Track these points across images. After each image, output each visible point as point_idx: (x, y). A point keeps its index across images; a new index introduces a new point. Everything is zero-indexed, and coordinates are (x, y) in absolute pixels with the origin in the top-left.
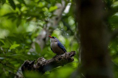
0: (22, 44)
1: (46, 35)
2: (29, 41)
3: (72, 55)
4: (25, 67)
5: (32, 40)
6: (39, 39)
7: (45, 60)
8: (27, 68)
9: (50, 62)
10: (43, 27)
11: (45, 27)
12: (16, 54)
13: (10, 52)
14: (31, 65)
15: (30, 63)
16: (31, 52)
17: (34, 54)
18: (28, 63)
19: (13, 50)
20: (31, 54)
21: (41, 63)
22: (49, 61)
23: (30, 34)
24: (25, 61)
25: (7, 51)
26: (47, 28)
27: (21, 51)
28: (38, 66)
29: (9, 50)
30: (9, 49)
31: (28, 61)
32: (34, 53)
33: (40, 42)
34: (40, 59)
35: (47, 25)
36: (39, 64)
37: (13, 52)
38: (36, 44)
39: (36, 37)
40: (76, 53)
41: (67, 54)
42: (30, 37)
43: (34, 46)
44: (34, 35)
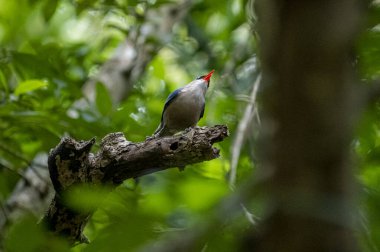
0: (55, 81)
1: (135, 59)
2: (76, 74)
3: (215, 136)
4: (62, 159)
5: (85, 70)
6: (109, 71)
7: (126, 143)
8: (68, 161)
9: (142, 150)
10: (127, 33)
11: (133, 34)
12: (32, 109)
13: (14, 102)
14: (79, 152)
15: (79, 146)
16: (79, 111)
17: (89, 119)
18: (73, 145)
19: (24, 97)
20: (81, 117)
21: (114, 152)
22: (139, 148)
23: (84, 50)
24: (63, 140)
25: (7, 98)
26: (141, 40)
27: (50, 103)
28: (104, 159)
29: (13, 97)
30: (11, 91)
31: (74, 141)
32: (89, 113)
33: (110, 81)
34: (113, 137)
35: (140, 27)
36: (106, 154)
37: (24, 103)
38: (100, 86)
39: (99, 64)
40: (228, 134)
41: (201, 131)
42: (80, 60)
43: (91, 94)
44: (95, 56)
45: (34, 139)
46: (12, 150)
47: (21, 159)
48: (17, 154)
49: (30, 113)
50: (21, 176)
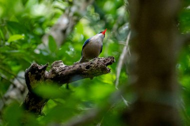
0: (28, 35)
1: (68, 24)
2: (39, 31)
3: (108, 62)
4: (32, 74)
5: (43, 29)
6: (55, 30)
7: (64, 66)
8: (35, 75)
9: (71, 69)
10: (64, 11)
11: (67, 11)
12: (17, 49)
13: (7, 46)
15: (40, 68)
16: (40, 50)
17: (45, 54)
18: (37, 67)
19: (13, 43)
20: (41, 53)
21: (58, 70)
22: (70, 68)
23: (42, 20)
24: (32, 64)
25: (4, 44)
26: (71, 14)
27: (26, 46)
28: (53, 74)
29: (7, 43)
30: (6, 40)
31: (38, 65)
32: (45, 51)
33: (56, 35)
34: (57, 63)
35: (70, 8)
36: (54, 71)
37: (12, 46)
38: (51, 38)
39: (50, 26)
40: (115, 61)
41: (101, 60)
42: (41, 24)
43: (46, 41)
44: (48, 23)
45: (18, 64)
46: (7, 69)
47: (11, 74)
48: (10, 72)
49: (16, 51)
50: (11, 83)
